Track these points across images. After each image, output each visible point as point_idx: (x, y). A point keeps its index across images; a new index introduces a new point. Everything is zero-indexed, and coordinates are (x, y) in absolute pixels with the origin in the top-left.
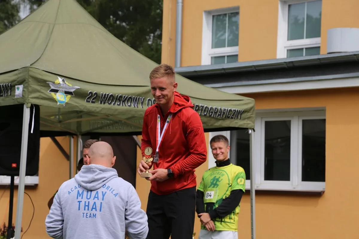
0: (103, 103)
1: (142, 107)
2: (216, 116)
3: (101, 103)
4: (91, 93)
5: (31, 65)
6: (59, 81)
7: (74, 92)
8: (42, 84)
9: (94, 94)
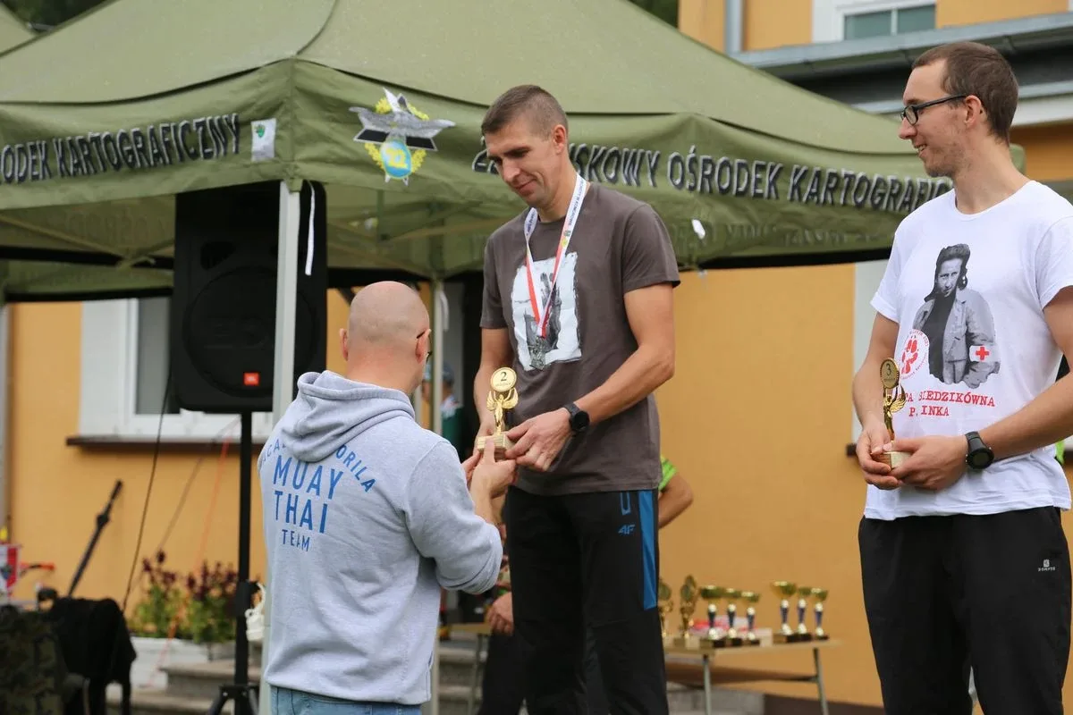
1: (654, 185)
2: (895, 208)
5: (299, 53)
6: (388, 103)
7: (435, 138)
8: (335, 115)
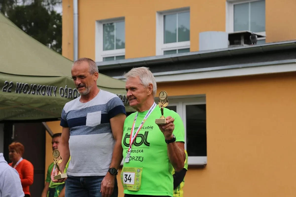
0: (19, 92)
3: (17, 92)
4: (7, 83)
9: (10, 84)
